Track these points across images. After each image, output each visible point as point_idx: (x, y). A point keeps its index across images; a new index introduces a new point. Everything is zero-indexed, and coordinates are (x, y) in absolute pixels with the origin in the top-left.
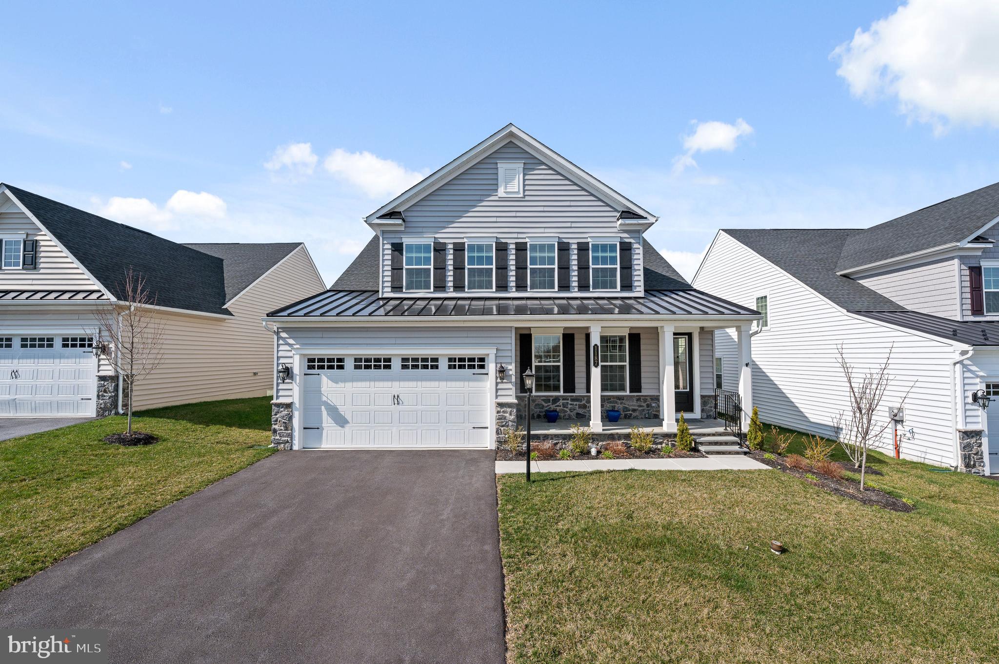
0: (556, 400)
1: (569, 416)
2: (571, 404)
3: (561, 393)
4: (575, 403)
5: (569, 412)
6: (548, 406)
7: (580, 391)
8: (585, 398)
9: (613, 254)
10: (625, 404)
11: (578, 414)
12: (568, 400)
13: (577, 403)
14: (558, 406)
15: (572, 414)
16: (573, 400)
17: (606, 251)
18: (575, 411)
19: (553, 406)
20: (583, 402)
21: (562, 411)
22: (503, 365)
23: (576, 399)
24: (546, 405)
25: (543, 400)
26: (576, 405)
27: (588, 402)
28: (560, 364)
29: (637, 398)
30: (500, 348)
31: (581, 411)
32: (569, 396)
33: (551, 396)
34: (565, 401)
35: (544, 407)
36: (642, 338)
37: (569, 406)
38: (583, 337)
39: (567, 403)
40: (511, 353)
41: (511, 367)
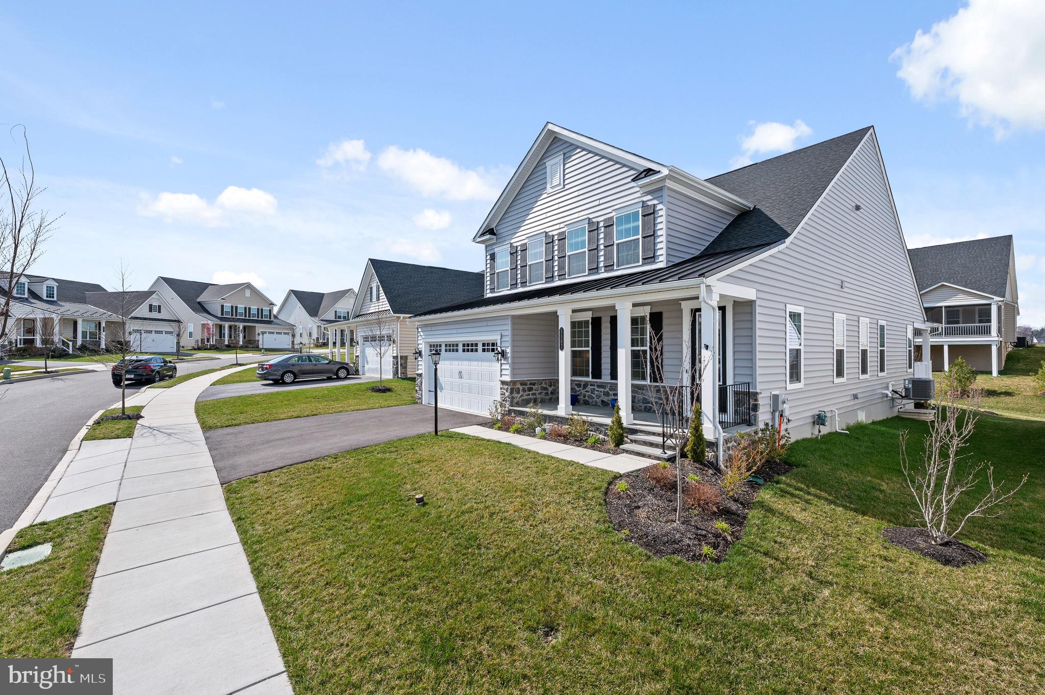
0: (586, 384)
1: (596, 402)
2: (597, 391)
3: (590, 379)
4: (600, 390)
5: (596, 398)
6: (580, 390)
7: (606, 378)
8: (609, 385)
9: (636, 224)
10: (644, 395)
11: (603, 401)
12: (594, 386)
13: (602, 390)
14: (587, 391)
15: (598, 400)
16: (599, 386)
17: (629, 222)
18: (601, 398)
19: (583, 391)
20: (607, 389)
21: (590, 397)
22: (504, 349)
23: (601, 386)
24: (578, 389)
25: (576, 384)
26: (601, 391)
27: (611, 390)
28: (590, 349)
29: (657, 388)
30: (503, 334)
31: (605, 399)
32: (597, 382)
33: (582, 381)
34: (593, 387)
35: (576, 391)
36: (665, 316)
37: (596, 392)
38: (609, 319)
39: (594, 389)
40: (509, 339)
41: (508, 350)
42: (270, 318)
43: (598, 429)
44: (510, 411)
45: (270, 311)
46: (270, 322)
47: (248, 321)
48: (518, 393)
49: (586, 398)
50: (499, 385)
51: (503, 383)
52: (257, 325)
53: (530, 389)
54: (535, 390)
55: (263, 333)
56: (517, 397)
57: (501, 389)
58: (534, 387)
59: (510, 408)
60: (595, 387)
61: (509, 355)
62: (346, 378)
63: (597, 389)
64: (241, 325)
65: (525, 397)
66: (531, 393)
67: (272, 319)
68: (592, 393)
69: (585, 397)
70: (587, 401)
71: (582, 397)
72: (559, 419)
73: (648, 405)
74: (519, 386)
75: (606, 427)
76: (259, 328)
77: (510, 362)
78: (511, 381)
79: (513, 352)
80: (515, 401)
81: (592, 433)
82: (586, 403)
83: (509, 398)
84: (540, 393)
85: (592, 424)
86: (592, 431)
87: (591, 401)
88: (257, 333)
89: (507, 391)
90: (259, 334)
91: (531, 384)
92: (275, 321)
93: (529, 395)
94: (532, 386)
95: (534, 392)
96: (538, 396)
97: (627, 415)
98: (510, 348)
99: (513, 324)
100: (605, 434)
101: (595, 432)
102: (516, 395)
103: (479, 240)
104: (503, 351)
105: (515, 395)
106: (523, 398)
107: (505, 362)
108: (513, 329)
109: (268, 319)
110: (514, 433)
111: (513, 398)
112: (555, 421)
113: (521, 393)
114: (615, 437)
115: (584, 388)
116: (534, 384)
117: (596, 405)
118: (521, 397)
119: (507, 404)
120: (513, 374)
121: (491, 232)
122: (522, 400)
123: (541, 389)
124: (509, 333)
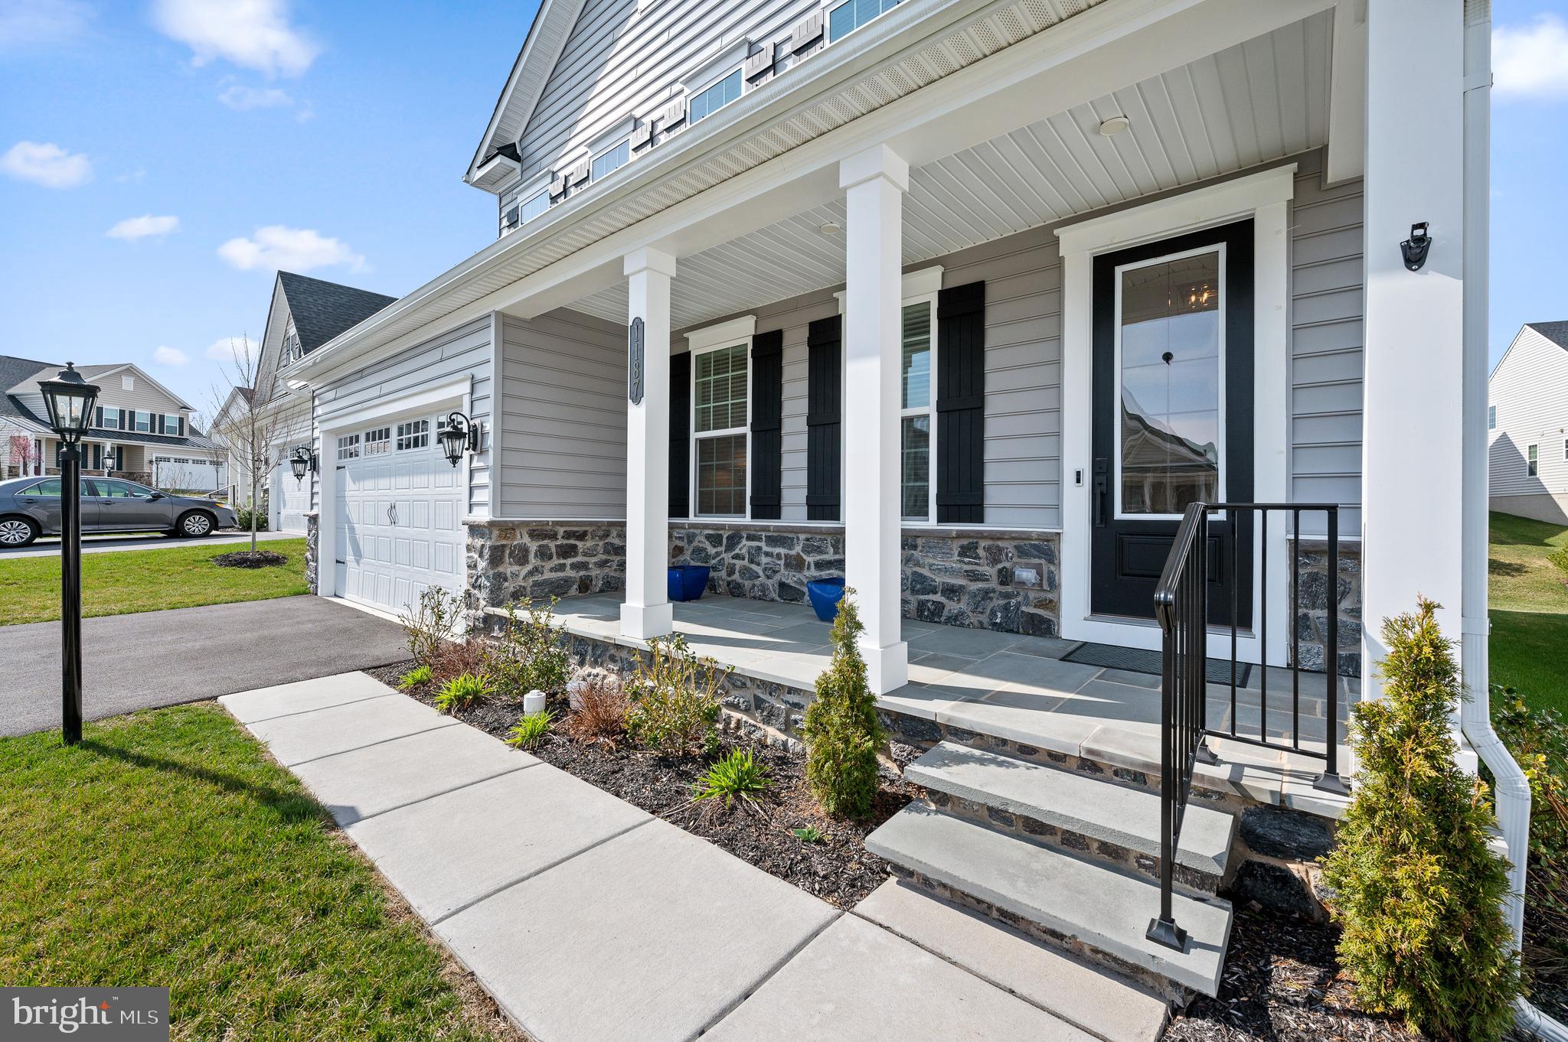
0: (735, 536)
1: (764, 589)
2: (767, 554)
3: (747, 519)
4: (777, 550)
5: (762, 579)
6: (718, 554)
7: (794, 513)
8: (802, 537)
10: (918, 564)
11: (782, 585)
12: (759, 539)
13: (782, 551)
14: (737, 557)
15: (769, 582)
16: (772, 541)
18: (777, 577)
19: (727, 557)
20: (798, 549)
21: (746, 572)
22: (477, 422)
23: (779, 539)
24: (712, 551)
25: (708, 537)
26: (779, 556)
27: (808, 549)
28: (746, 430)
29: (965, 542)
30: (479, 376)
31: (791, 578)
32: (766, 529)
33: (722, 527)
34: (755, 544)
35: (708, 557)
36: (992, 294)
37: (764, 560)
38: (804, 333)
39: (759, 548)
40: (488, 389)
41: (489, 427)
42: (181, 433)
43: (759, 703)
44: (488, 619)
45: (181, 420)
46: (180, 441)
47: (129, 436)
48: (523, 560)
49: (736, 577)
50: (463, 536)
51: (474, 529)
52: (147, 445)
53: (567, 551)
54: (585, 554)
55: (159, 460)
56: (515, 575)
57: (469, 548)
58: (580, 544)
59: (491, 610)
60: (763, 544)
61: (490, 441)
62: (206, 535)
63: (765, 548)
64: (108, 445)
65: (547, 575)
66: (569, 561)
67: (186, 435)
68: (752, 561)
69: (731, 572)
70: (739, 586)
71: (723, 574)
72: (624, 654)
73: (931, 597)
74: (526, 540)
75: (793, 698)
76: (151, 451)
77: (491, 463)
78: (492, 524)
79: (503, 432)
80: (510, 586)
81: (736, 715)
82: (735, 591)
83: (487, 578)
84: (602, 564)
85: (734, 680)
86: (735, 707)
87: (747, 584)
88: (146, 459)
89: (481, 555)
90: (151, 462)
91: (568, 535)
92: (191, 438)
93: (562, 567)
94: (572, 542)
95: (579, 559)
96: (595, 572)
97: (885, 647)
98: (491, 418)
99: (504, 342)
100: (788, 727)
101: (747, 711)
102: (516, 568)
103: (478, 174)
104: (474, 430)
105: (508, 568)
106: (538, 578)
107: (481, 464)
108: (504, 360)
109: (177, 436)
110: (448, 712)
111: (500, 578)
112: (613, 659)
113: (533, 561)
114: (838, 771)
115: (730, 548)
116: (582, 537)
117: (763, 597)
118: (531, 573)
119: (482, 596)
120: (501, 501)
121: (509, 151)
122: (536, 584)
123: (606, 552)
124: (489, 371)
